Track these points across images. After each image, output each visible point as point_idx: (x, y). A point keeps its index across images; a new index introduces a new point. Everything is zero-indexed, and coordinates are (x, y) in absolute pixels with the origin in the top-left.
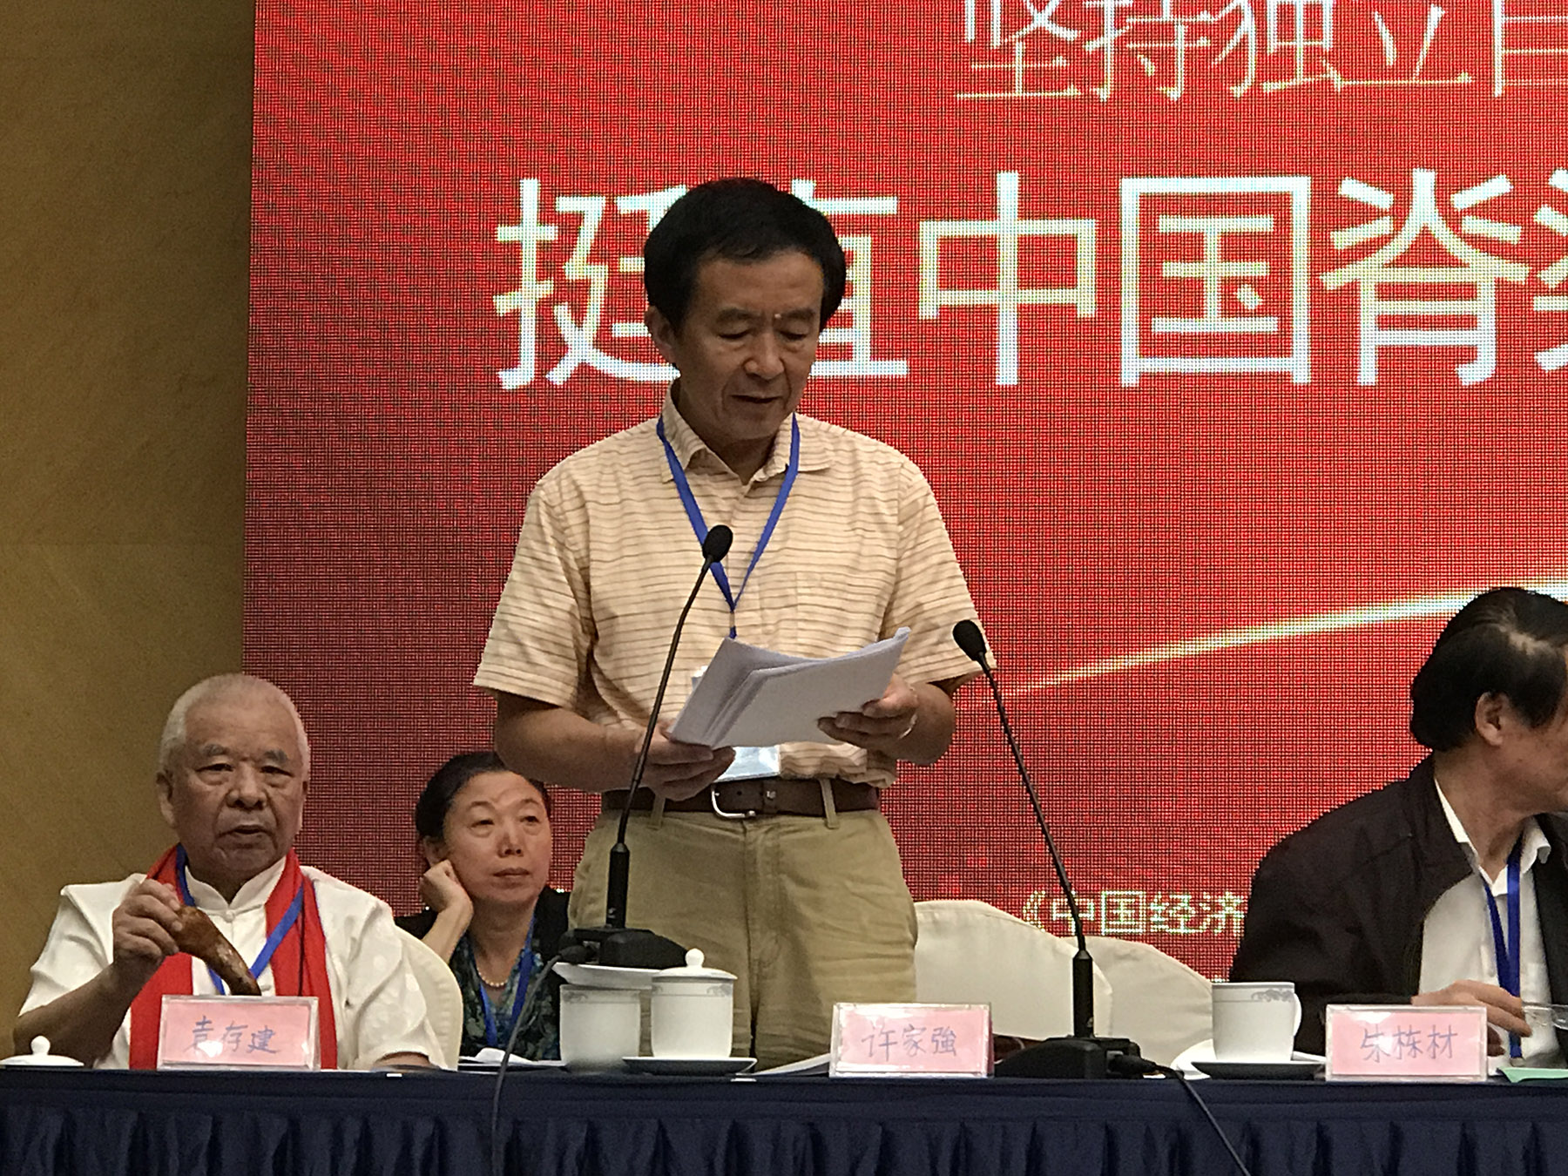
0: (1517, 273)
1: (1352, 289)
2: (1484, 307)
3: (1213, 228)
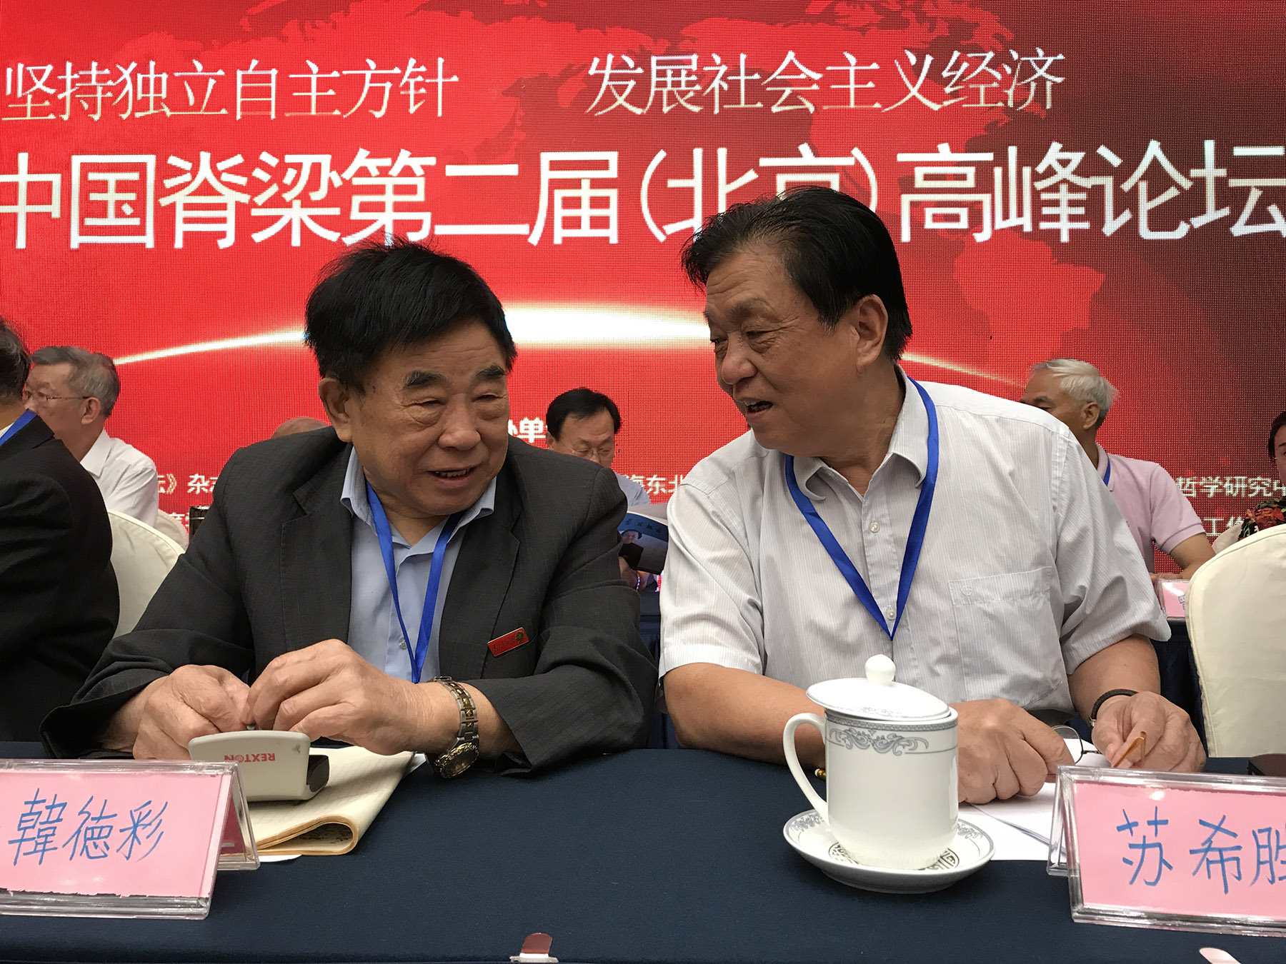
0: (245, 198)
1: (173, 206)
2: (230, 214)
3: (112, 178)
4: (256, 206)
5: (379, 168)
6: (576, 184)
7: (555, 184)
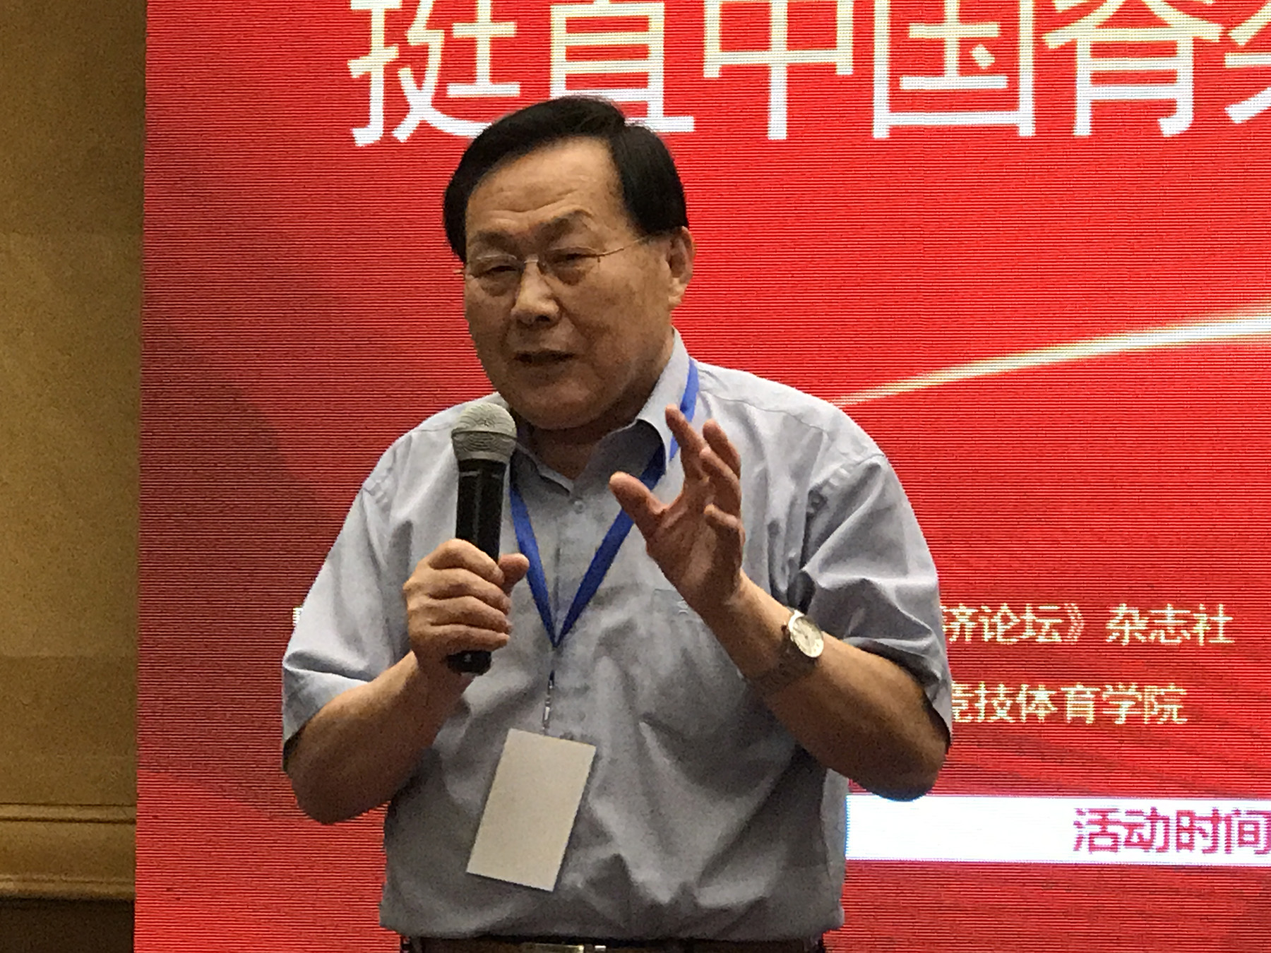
0: (1211, 32)
1: (1071, 47)
2: (1183, 64)
4: (1233, 48)
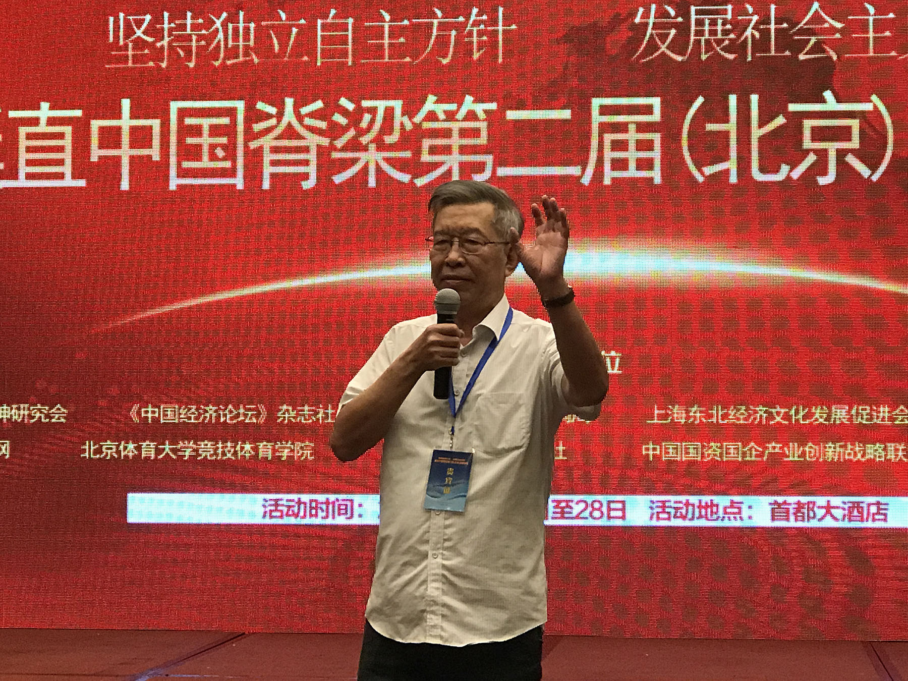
0: (325, 142)
1: (261, 149)
2: (312, 157)
3: (206, 123)
4: (335, 149)
5: (445, 112)
6: (622, 128)
7: (605, 128)
